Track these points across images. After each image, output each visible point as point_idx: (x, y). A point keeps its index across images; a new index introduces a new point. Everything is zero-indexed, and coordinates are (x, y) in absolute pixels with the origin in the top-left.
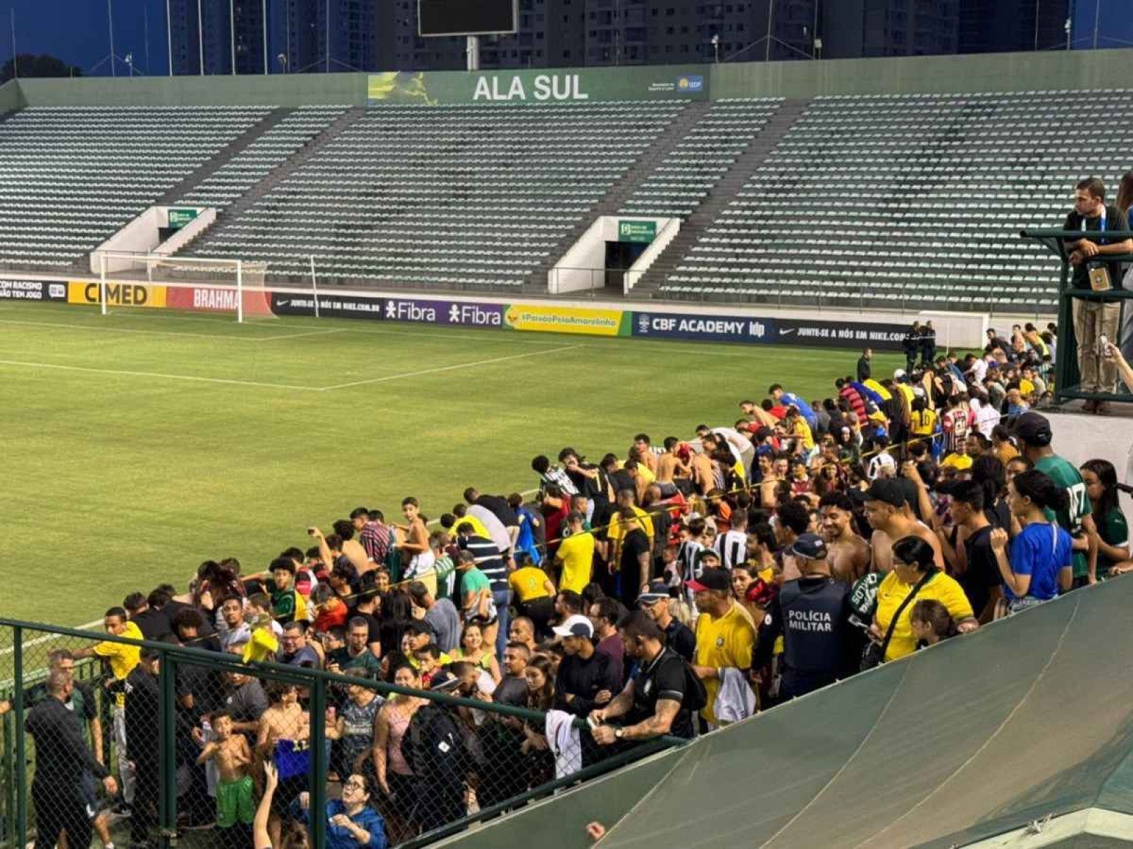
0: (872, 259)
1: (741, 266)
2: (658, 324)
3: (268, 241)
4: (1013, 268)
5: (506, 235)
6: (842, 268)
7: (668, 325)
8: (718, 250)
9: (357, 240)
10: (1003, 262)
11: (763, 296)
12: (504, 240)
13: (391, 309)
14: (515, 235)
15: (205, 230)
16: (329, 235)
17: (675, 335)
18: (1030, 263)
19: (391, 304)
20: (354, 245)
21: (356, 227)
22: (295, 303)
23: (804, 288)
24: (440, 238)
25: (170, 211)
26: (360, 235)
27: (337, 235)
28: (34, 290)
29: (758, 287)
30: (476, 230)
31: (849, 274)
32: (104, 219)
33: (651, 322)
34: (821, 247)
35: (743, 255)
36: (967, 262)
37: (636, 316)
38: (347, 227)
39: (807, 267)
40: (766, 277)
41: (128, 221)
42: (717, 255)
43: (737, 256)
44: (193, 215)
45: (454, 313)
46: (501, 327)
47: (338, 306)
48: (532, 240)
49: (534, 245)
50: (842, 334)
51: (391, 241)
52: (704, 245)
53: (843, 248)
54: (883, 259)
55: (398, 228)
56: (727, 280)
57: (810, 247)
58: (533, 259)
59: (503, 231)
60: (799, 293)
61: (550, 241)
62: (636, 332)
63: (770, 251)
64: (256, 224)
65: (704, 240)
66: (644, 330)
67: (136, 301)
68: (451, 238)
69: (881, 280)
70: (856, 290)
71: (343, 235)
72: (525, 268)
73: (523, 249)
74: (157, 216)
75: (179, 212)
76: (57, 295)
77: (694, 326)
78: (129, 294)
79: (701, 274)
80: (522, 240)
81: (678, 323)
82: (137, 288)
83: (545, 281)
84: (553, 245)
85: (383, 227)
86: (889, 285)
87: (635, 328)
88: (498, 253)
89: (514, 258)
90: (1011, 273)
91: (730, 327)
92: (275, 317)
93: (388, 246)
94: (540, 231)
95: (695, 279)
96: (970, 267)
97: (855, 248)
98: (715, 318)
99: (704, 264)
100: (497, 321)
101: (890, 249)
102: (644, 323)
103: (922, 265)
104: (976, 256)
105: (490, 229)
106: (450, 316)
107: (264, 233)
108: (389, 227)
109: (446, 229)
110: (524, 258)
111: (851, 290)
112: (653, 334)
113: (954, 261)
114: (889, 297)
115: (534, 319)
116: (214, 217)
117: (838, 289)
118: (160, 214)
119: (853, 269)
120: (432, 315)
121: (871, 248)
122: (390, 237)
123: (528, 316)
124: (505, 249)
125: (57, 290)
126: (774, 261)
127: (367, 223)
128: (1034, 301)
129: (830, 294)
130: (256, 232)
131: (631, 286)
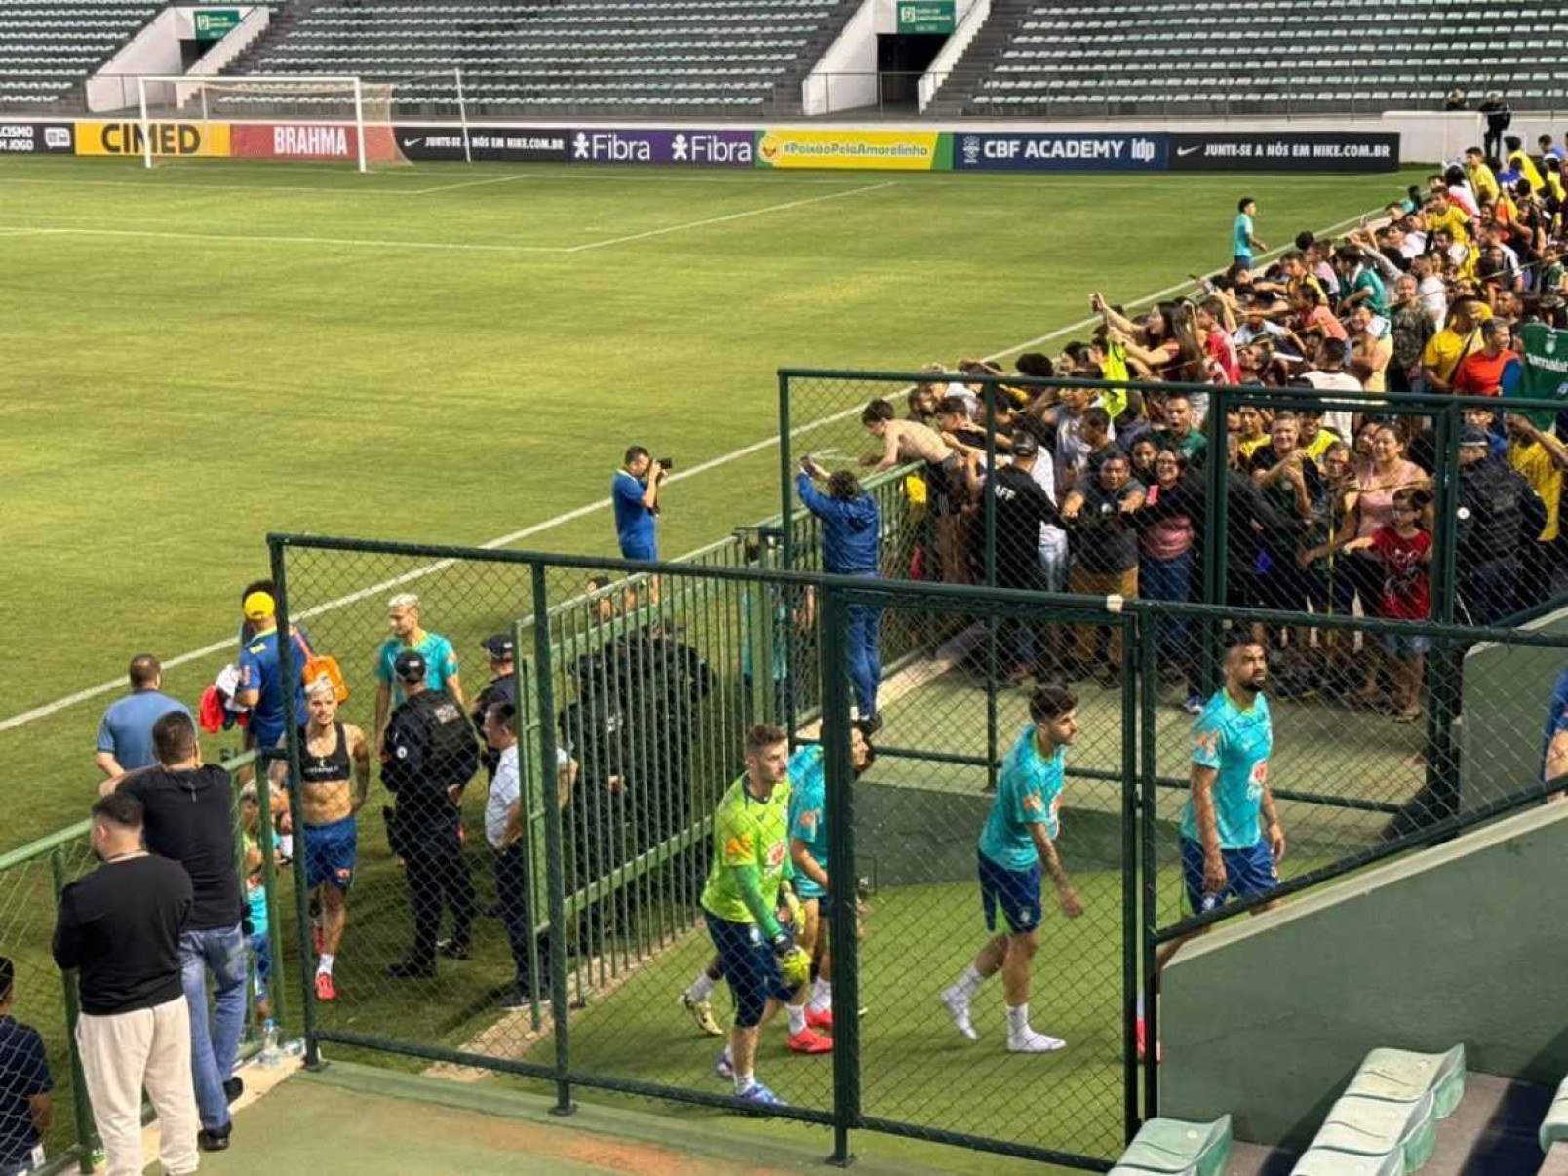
0: (1287, 42)
1: (1092, 61)
2: (993, 149)
3: (357, 54)
4: (1500, 45)
5: (725, 31)
6: (1244, 58)
7: (1007, 150)
8: (1052, 39)
9: (496, 47)
10: (1486, 38)
11: (1131, 104)
12: (723, 38)
13: (581, 145)
14: (740, 30)
15: (255, 40)
16: (452, 41)
17: (1020, 164)
18: (1524, 37)
19: (581, 137)
20: (491, 54)
21: (491, 28)
22: (432, 142)
23: (1191, 90)
24: (625, 40)
25: (196, 14)
26: (498, 40)
27: (464, 41)
28: (21, 138)
29: (1123, 91)
30: (677, 25)
31: (1256, 65)
32: (94, 30)
33: (982, 147)
34: (1209, 28)
35: (1092, 46)
36: (1433, 40)
37: (959, 138)
38: (477, 28)
39: (1192, 59)
40: (1132, 76)
41: (133, 33)
42: (1053, 47)
43: (1083, 47)
44: (234, 18)
45: (679, 147)
46: (753, 165)
47: (499, 143)
48: (765, 37)
49: (771, 43)
50: (1271, 151)
51: (549, 46)
52: (1031, 33)
53: (1242, 28)
54: (1305, 42)
55: (556, 27)
56: (1073, 84)
57: (1192, 28)
58: (773, 65)
59: (720, 25)
60: (1185, 98)
61: (796, 36)
62: (959, 162)
63: (1132, 38)
64: (333, 28)
65: (1030, 26)
66: (971, 160)
67: (183, 149)
68: (640, 39)
69: (1305, 72)
70: (1269, 89)
71: (472, 40)
72: (762, 78)
73: (755, 51)
74: (177, 24)
75: (212, 14)
76: (58, 144)
77: (1048, 149)
78: (171, 139)
79: (1033, 77)
80: (751, 38)
81: (1023, 148)
82: (183, 128)
83: (797, 97)
84: (801, 43)
85: (532, 27)
86: (1319, 80)
87: (956, 156)
88: (717, 58)
89: (744, 65)
90: (1498, 54)
91: (1101, 148)
92: (410, 163)
93: (547, 54)
94: (776, 23)
95: (1024, 84)
96: (1437, 47)
97: (1260, 27)
98: (1080, 137)
99: (1034, 61)
100: (745, 156)
101: (1313, 26)
102: (971, 149)
103: (1364, 47)
104: (1444, 31)
105: (698, 24)
106: (674, 151)
107: (349, 41)
108: (543, 27)
109: (631, 25)
110: (758, 64)
111: (1263, 89)
112: (985, 164)
113: (1412, 40)
114: (1321, 96)
115: (803, 150)
116: (266, 21)
117: (1243, 90)
118: (180, 19)
119: (1261, 58)
120: (646, 152)
121: (1285, 27)
122: (545, 40)
123: (794, 147)
124: (726, 52)
125: (56, 138)
126: (1139, 52)
127: (506, 21)
128: (1538, 93)
129: (1232, 97)
130: (337, 41)
131: (929, 99)
